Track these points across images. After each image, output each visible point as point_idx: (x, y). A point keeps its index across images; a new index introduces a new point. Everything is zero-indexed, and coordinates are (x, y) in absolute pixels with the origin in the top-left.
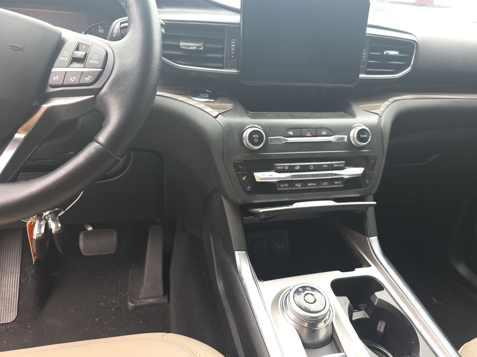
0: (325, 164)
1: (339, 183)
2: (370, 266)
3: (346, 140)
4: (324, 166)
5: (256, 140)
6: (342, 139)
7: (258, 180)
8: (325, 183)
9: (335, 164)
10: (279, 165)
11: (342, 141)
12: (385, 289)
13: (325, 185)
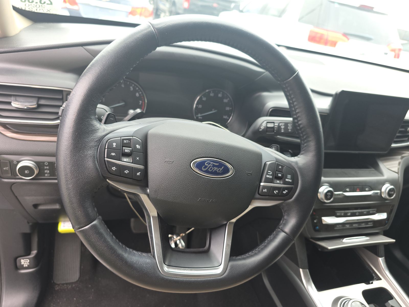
0: (365, 211)
1: (371, 223)
2: (381, 279)
3: (379, 194)
4: (364, 213)
5: (329, 197)
6: (377, 193)
7: (324, 223)
8: (363, 224)
9: (371, 211)
10: (338, 213)
11: (377, 195)
12: (394, 299)
13: (363, 225)
